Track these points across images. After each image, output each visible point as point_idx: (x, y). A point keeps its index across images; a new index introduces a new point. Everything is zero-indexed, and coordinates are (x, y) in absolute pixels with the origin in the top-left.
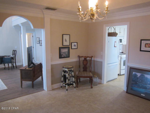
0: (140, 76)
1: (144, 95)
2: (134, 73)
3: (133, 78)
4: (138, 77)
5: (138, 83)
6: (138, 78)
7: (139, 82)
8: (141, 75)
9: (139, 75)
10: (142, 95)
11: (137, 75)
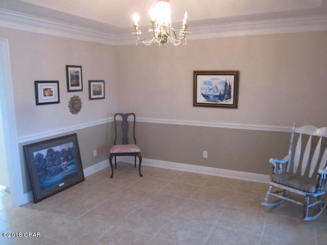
0: (47, 154)
1: (63, 184)
2: (35, 154)
3: (38, 164)
4: (45, 157)
5: (48, 169)
6: (45, 160)
7: (49, 167)
8: (48, 151)
9: (44, 152)
10: (60, 185)
11: (42, 156)
